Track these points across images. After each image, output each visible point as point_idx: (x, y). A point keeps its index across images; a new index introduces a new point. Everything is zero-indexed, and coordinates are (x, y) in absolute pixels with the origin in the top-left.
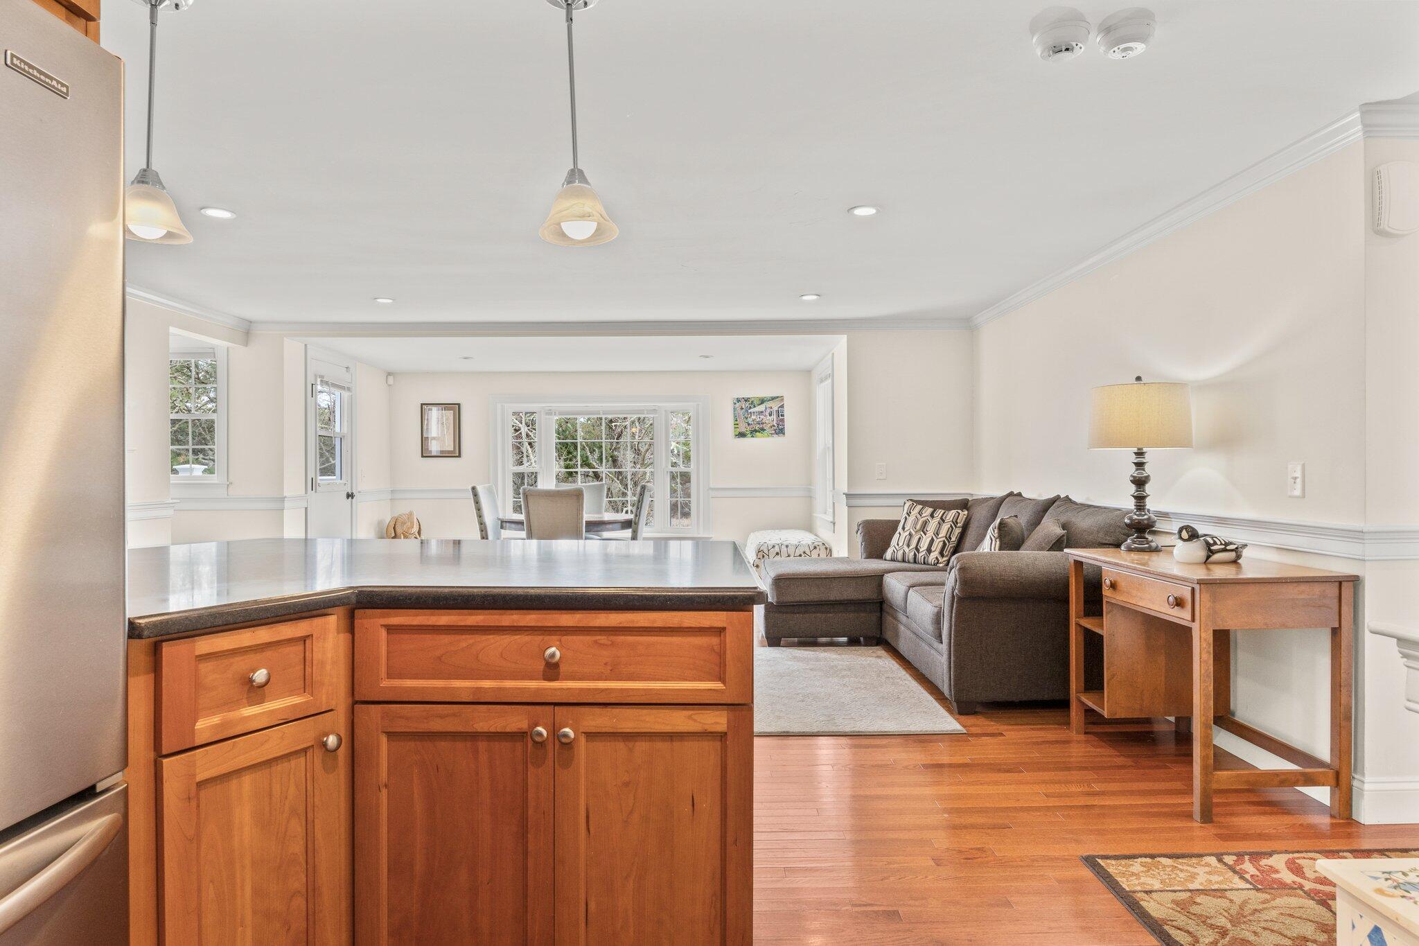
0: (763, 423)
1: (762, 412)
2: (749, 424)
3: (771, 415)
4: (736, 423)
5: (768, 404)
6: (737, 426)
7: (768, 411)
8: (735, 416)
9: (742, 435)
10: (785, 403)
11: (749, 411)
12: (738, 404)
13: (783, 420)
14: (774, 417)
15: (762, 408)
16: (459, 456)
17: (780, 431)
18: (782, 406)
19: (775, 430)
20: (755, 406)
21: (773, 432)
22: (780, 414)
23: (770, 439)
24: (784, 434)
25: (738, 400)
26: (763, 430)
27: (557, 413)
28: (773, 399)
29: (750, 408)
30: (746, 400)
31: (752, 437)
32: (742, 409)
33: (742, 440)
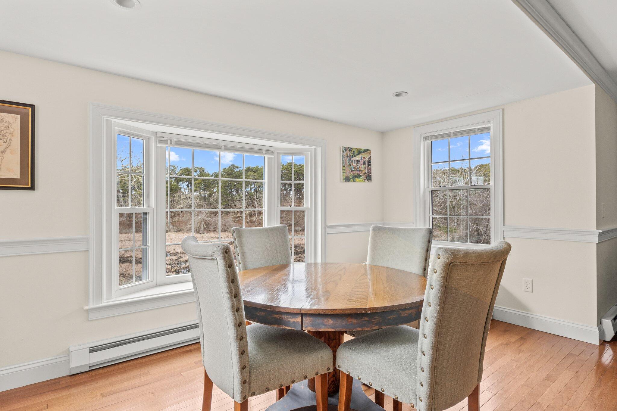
0: (359, 171)
1: (359, 161)
2: (352, 170)
3: (364, 164)
4: (344, 168)
5: (363, 155)
6: (344, 171)
7: (363, 160)
8: (343, 163)
9: (347, 179)
10: (373, 155)
11: (352, 159)
12: (345, 152)
13: (370, 169)
14: (366, 166)
15: (358, 158)
16: (32, 188)
17: (369, 178)
18: (370, 158)
19: (366, 176)
20: (355, 156)
21: (365, 178)
22: (369, 164)
23: (363, 184)
24: (371, 180)
25: (345, 149)
26: (359, 176)
27: (173, 142)
28: (366, 151)
29: (353, 157)
30: (350, 149)
31: (354, 181)
32: (347, 157)
33: (347, 183)
